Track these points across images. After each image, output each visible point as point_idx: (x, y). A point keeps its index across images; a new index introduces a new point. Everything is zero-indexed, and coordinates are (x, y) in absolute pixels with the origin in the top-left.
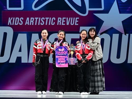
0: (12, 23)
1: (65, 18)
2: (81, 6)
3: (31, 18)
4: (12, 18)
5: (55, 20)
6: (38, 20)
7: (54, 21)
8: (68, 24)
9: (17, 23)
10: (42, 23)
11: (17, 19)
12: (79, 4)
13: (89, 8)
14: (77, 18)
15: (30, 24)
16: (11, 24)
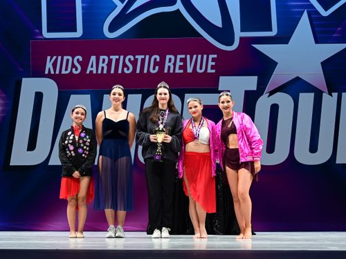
0: (55, 70)
1: (183, 56)
2: (221, 26)
3: (102, 58)
4: (55, 57)
5: (158, 60)
6: (118, 61)
7: (156, 63)
8: (190, 70)
9: (66, 69)
10: (128, 69)
11: (68, 60)
12: (217, 21)
13: (242, 31)
14: (211, 57)
15: (99, 72)
16: (52, 72)
